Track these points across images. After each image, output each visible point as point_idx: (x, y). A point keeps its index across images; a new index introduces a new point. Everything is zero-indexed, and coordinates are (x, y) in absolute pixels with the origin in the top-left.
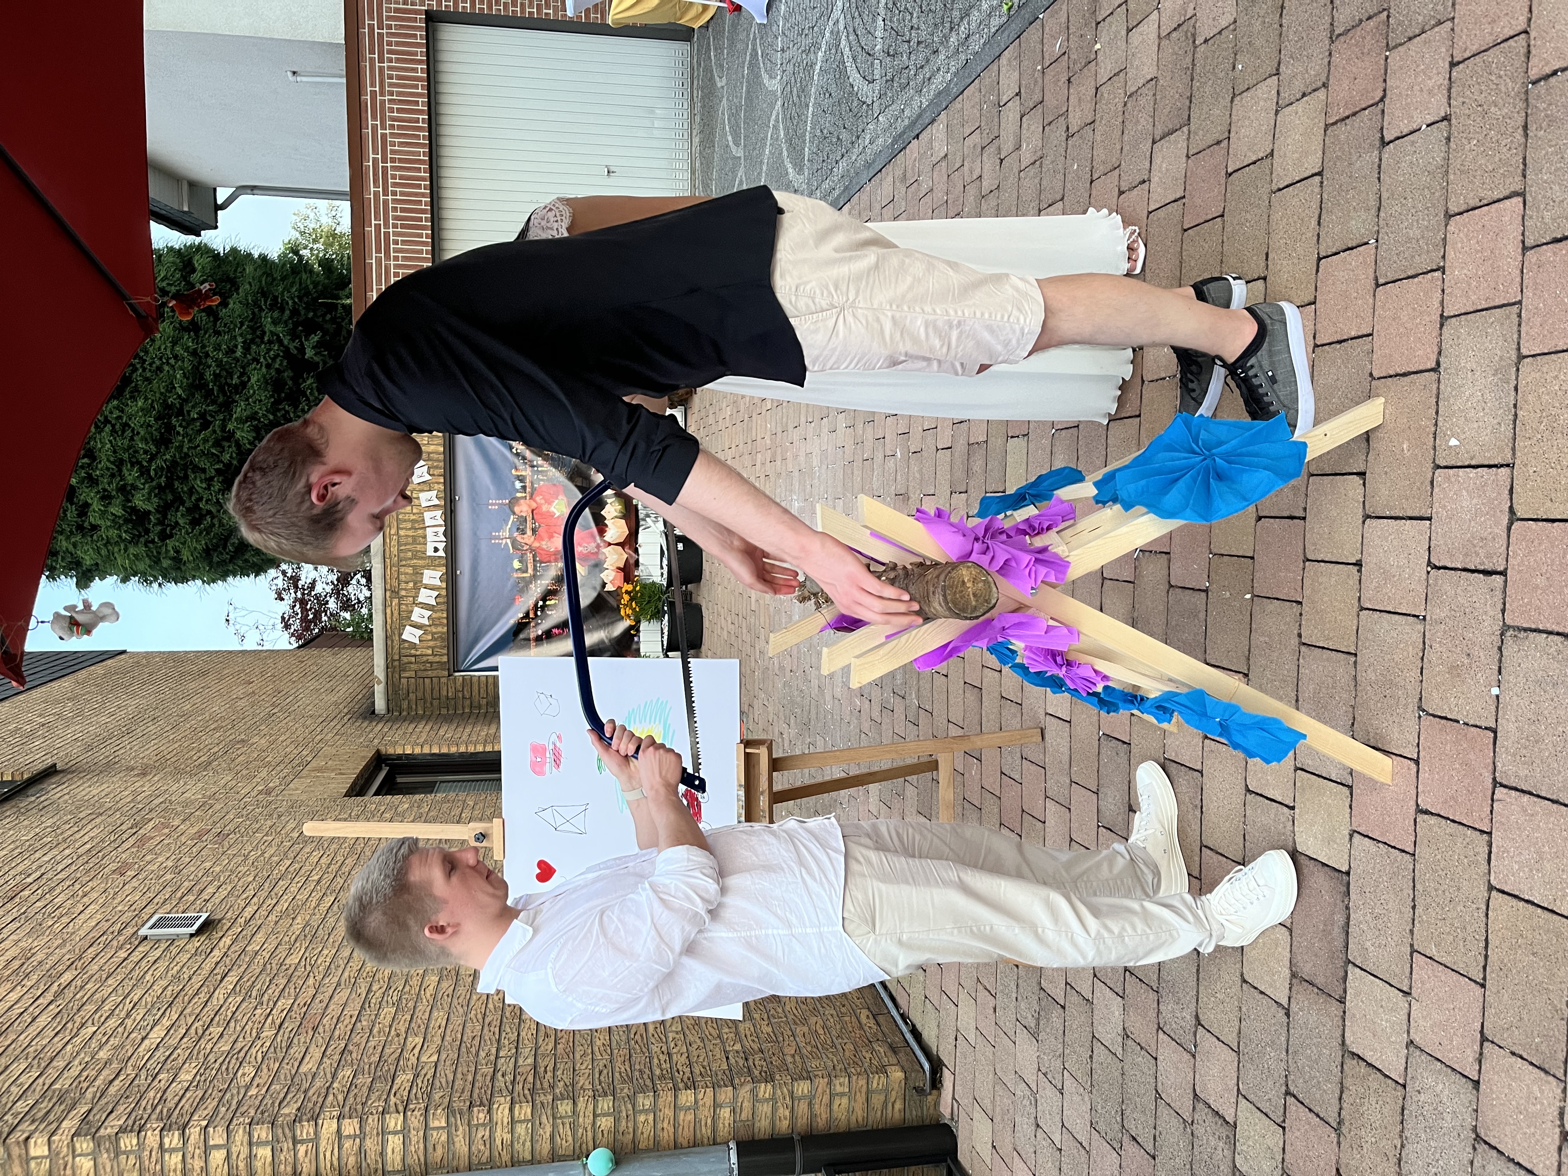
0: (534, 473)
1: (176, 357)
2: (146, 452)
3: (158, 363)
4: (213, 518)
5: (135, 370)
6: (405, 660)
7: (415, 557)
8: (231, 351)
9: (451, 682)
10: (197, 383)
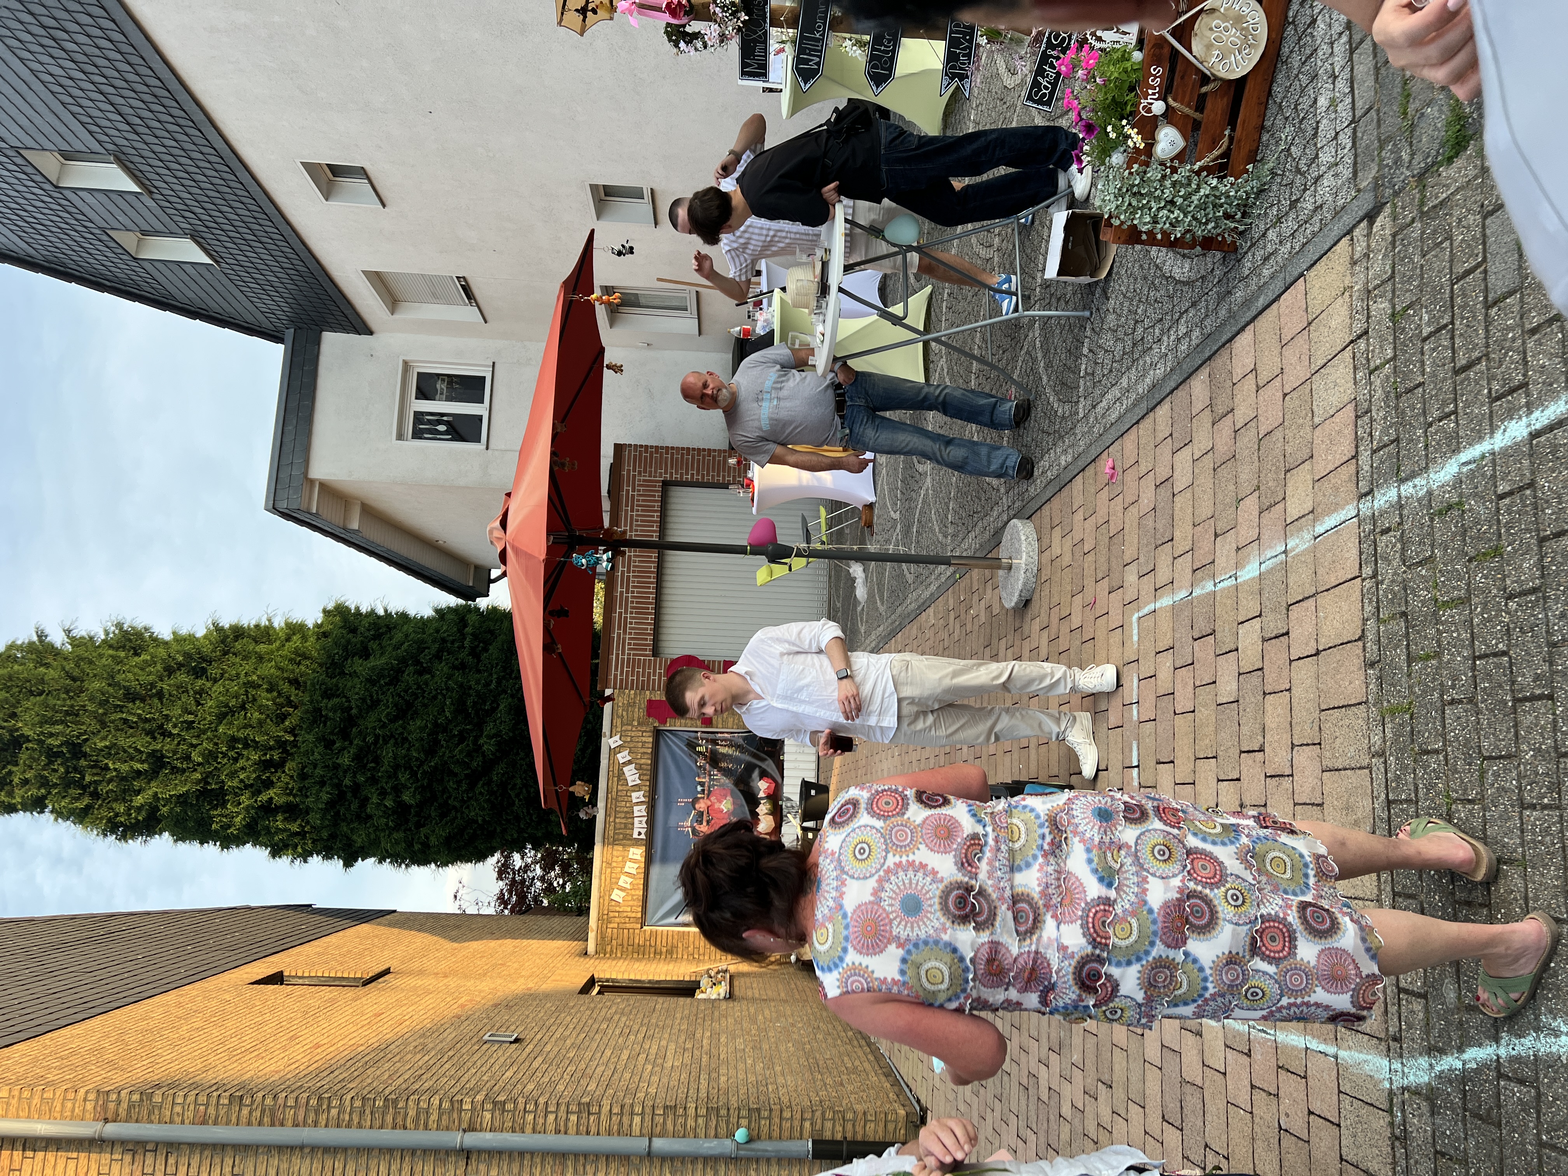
0: (711, 780)
1: (447, 689)
2: (417, 759)
3: (434, 692)
4: (457, 812)
5: (418, 698)
6: (611, 914)
7: (624, 838)
8: (488, 684)
9: (642, 934)
10: (460, 708)
